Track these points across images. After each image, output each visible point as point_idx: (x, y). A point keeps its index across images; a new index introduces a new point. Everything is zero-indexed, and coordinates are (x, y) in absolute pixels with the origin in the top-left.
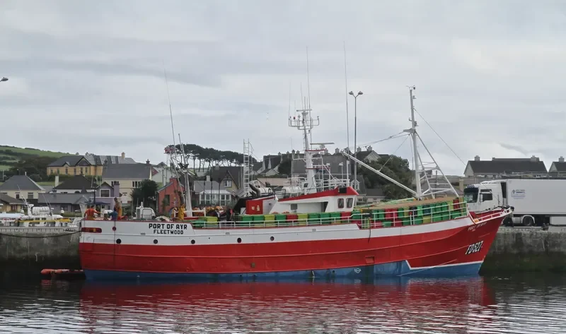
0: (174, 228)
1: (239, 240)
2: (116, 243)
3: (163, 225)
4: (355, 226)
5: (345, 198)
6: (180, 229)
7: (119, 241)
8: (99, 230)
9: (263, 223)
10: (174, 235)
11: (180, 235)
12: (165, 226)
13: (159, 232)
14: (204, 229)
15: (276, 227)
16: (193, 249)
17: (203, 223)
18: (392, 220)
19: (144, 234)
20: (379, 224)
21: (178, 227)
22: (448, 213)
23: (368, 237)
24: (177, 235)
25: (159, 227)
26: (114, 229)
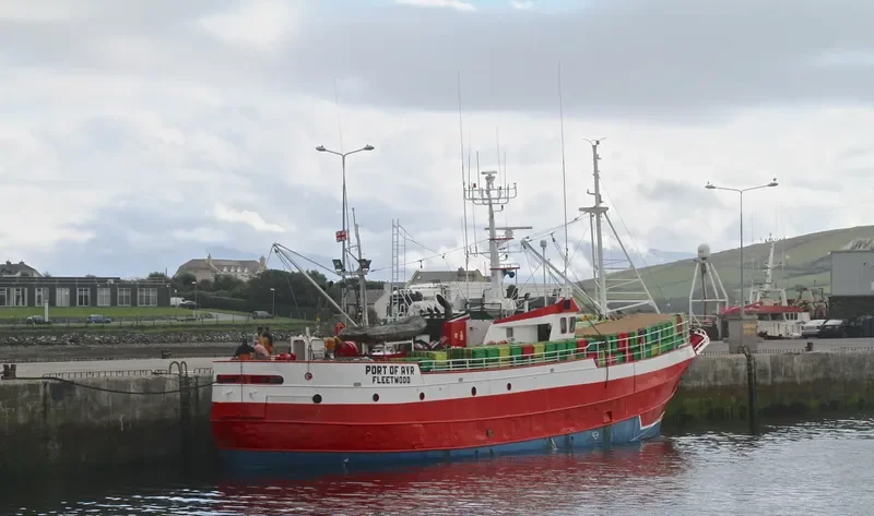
0: (399, 373)
2: (312, 402)
3: (385, 367)
4: (590, 362)
5: (566, 317)
6: (406, 375)
7: (317, 398)
8: (278, 380)
9: (497, 360)
10: (399, 385)
12: (388, 370)
13: (380, 380)
14: (433, 373)
15: (512, 367)
16: (422, 409)
17: (431, 364)
18: (624, 352)
19: (359, 384)
20: (614, 358)
21: (403, 371)
22: (672, 338)
23: (604, 380)
25: (379, 372)
26: (309, 376)
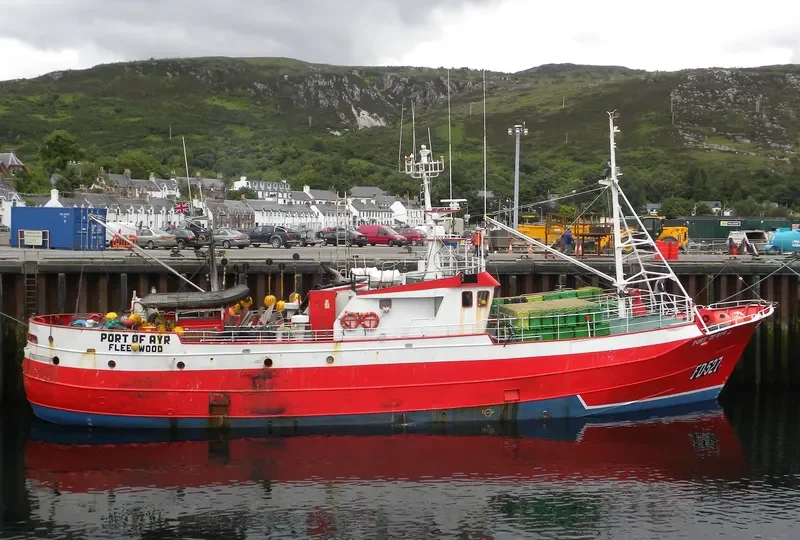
0: (146, 342)
1: (268, 362)
2: (52, 363)
3: (125, 336)
5: (475, 291)
6: (157, 344)
7: (56, 360)
8: (35, 339)
10: (144, 354)
11: (156, 353)
12: (130, 338)
13: (119, 347)
14: (202, 343)
16: (181, 376)
18: (555, 329)
19: (94, 350)
20: (531, 336)
21: (152, 340)
24: (151, 353)
25: (118, 340)
26: (51, 339)
